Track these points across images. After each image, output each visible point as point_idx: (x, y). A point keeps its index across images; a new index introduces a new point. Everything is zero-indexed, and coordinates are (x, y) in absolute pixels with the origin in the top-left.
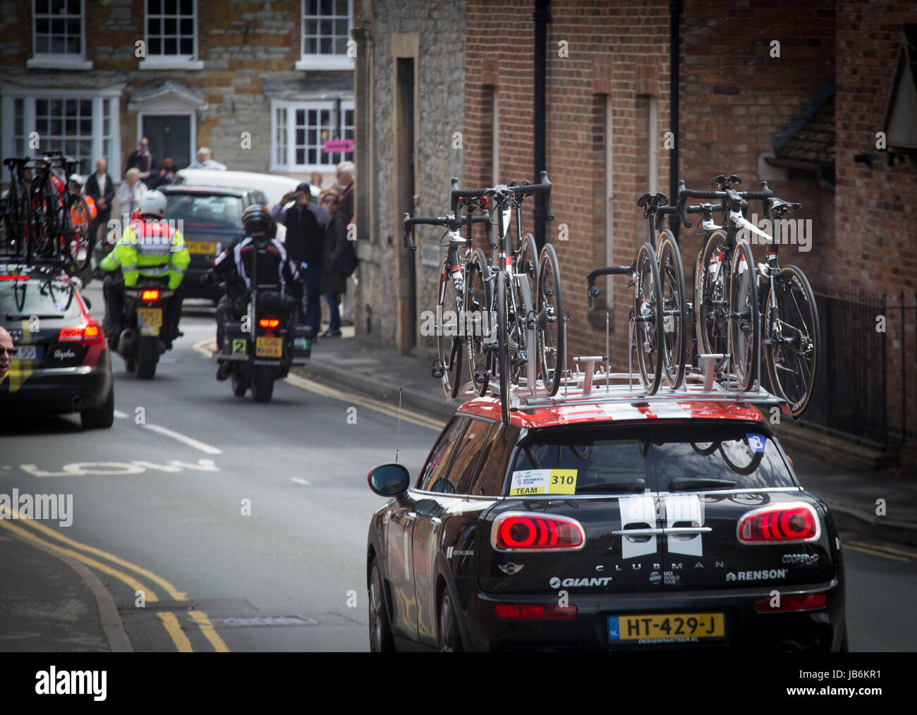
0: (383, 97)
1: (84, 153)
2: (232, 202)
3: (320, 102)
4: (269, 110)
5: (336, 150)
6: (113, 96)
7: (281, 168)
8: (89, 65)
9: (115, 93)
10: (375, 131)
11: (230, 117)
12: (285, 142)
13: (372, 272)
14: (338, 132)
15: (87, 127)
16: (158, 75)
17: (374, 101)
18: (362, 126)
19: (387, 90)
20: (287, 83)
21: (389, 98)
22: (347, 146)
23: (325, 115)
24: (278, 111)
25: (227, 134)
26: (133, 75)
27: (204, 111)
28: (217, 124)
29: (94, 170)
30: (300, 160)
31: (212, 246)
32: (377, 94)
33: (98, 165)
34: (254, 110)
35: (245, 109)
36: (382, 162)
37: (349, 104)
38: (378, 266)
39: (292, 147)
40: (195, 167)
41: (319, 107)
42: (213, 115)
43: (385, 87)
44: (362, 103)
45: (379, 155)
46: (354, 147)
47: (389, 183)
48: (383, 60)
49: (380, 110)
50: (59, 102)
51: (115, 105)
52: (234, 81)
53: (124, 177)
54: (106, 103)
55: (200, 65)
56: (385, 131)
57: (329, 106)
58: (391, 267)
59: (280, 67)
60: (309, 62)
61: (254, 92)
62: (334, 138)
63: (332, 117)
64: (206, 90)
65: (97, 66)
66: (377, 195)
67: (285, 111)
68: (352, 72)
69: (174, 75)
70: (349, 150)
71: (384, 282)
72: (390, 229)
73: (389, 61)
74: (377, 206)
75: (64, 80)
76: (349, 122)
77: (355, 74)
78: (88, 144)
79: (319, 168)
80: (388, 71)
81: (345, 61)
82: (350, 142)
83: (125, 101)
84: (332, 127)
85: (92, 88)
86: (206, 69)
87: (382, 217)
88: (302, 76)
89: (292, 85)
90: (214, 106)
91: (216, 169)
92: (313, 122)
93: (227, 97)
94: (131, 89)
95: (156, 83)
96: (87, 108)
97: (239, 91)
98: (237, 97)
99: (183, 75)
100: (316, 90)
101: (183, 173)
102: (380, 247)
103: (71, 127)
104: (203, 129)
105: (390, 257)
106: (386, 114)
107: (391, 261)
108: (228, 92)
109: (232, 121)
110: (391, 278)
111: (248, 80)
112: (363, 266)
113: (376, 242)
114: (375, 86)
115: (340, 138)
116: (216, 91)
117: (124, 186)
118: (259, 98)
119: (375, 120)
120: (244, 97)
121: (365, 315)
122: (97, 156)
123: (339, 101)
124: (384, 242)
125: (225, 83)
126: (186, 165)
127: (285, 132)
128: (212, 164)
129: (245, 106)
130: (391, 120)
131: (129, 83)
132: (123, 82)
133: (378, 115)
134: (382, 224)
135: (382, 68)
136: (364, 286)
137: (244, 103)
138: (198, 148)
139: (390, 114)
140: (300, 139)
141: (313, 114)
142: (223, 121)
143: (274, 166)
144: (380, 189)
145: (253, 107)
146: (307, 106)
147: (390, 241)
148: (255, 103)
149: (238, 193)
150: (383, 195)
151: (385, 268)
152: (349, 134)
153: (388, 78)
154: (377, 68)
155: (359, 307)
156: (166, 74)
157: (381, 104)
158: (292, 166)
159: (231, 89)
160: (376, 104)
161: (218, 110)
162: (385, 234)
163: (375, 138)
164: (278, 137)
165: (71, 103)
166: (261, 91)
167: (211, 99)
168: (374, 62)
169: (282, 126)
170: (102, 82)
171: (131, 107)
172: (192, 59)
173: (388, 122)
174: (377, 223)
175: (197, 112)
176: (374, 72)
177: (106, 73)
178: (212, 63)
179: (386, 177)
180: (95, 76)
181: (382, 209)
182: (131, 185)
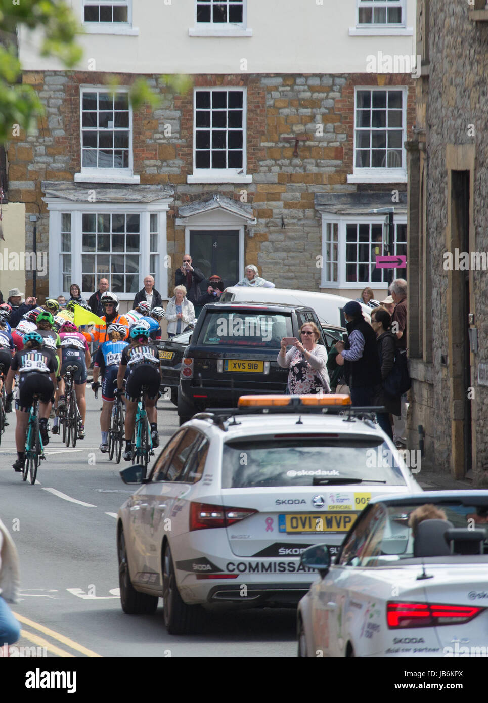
0: (437, 211)
1: (131, 269)
2: (281, 319)
3: (372, 216)
4: (320, 225)
5: (388, 266)
6: (160, 211)
7: (332, 284)
8: (136, 179)
9: (162, 207)
10: (428, 246)
11: (280, 232)
12: (336, 258)
13: (425, 393)
14: (391, 246)
15: (134, 243)
16: (206, 189)
17: (427, 216)
18: (415, 241)
19: (441, 204)
20: (338, 197)
21: (444, 212)
22: (400, 262)
23: (377, 229)
24: (329, 225)
25: (276, 250)
26: (181, 189)
27: (254, 226)
28: (267, 240)
29: (141, 286)
30: (350, 277)
31: (260, 364)
32: (431, 208)
33: (146, 281)
34: (303, 225)
35: (294, 224)
36: (436, 278)
37: (401, 219)
38: (431, 386)
39: (343, 263)
40: (244, 284)
41: (371, 221)
42: (263, 230)
43: (440, 200)
44: (415, 217)
45: (433, 272)
46: (406, 263)
47: (443, 301)
48: (437, 173)
49: (434, 225)
50: (106, 217)
51: (162, 220)
52: (283, 195)
53: (171, 294)
54: (153, 217)
55: (249, 179)
56: (439, 246)
57: (382, 220)
58: (445, 388)
59: (331, 180)
60: (361, 175)
61: (304, 207)
62: (386, 254)
63: (385, 231)
64: (255, 204)
65: (145, 180)
66: (430, 313)
67: (336, 225)
68: (405, 184)
69: (221, 188)
70: (402, 266)
71: (438, 403)
72: (444, 348)
73: (444, 174)
74: (430, 324)
75: (112, 194)
76: (402, 237)
77: (408, 188)
78: (136, 259)
79: (371, 285)
80: (443, 185)
81: (398, 175)
82: (402, 257)
83: (173, 216)
84: (384, 242)
85: (140, 202)
86: (255, 183)
87: (436, 336)
88: (353, 189)
89: (344, 199)
90: (263, 221)
91: (265, 286)
92: (364, 238)
93: (276, 211)
94: (178, 203)
95: (204, 198)
96: (134, 223)
97: (288, 205)
98: (286, 212)
99: (231, 188)
100: (368, 204)
101: (230, 289)
102: (433, 367)
103: (118, 242)
104: (251, 244)
105: (444, 376)
106: (440, 228)
107: (444, 381)
108: (277, 207)
109: (281, 237)
110: (445, 398)
111: (298, 195)
112: (416, 386)
113: (430, 362)
114: (428, 199)
115: (392, 254)
116: (265, 205)
117: (172, 302)
118: (309, 213)
119: (428, 235)
120: (294, 212)
121: (418, 437)
122: (144, 272)
123: (391, 216)
124: (437, 361)
125: (274, 197)
126: (234, 282)
127: (336, 247)
128: (262, 281)
129: (295, 221)
130: (445, 235)
131: (177, 197)
132: (171, 196)
133: (432, 230)
134: (436, 343)
135: (436, 181)
136: (417, 406)
137: (293, 218)
138: (246, 265)
139: (445, 228)
140: (351, 255)
141: (364, 228)
142: (272, 237)
143: (324, 283)
144: (434, 305)
145: (302, 222)
146: (359, 221)
147: (444, 360)
148: (306, 218)
149: (288, 310)
150: (437, 313)
151: (438, 388)
152: (402, 250)
153: (442, 192)
154: (431, 182)
155: (411, 428)
156: (215, 188)
157: (434, 219)
158: (343, 283)
159: (281, 204)
160: (430, 218)
161: (267, 225)
162: (438, 354)
163: (428, 253)
164: (329, 253)
165: (118, 217)
166: (312, 206)
167: (260, 214)
168: (428, 175)
169: (332, 242)
170: (150, 196)
171: (178, 222)
172: (242, 172)
173: (443, 238)
174: (430, 341)
175: (246, 227)
176: (428, 185)
177: (153, 187)
178: (261, 177)
179: (440, 294)
180: (143, 190)
181: (436, 328)
182: (178, 302)
